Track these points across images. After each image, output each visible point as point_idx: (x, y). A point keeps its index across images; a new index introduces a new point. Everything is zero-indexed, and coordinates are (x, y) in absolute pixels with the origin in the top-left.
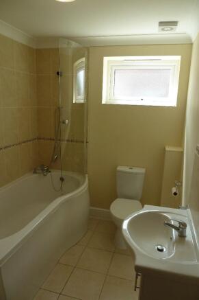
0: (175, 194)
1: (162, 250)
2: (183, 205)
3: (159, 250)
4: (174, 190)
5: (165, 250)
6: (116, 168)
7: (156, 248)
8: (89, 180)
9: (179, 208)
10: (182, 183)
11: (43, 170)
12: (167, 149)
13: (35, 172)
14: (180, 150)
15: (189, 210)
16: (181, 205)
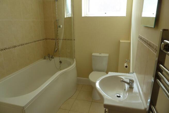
0: (126, 67)
1: (119, 97)
2: (131, 72)
3: (118, 96)
4: (126, 65)
5: (121, 96)
6: (92, 54)
7: (116, 95)
8: (76, 61)
9: (129, 73)
10: (130, 60)
11: (49, 57)
12: (121, 41)
13: (45, 58)
14: (128, 41)
15: (135, 74)
16: (130, 72)
